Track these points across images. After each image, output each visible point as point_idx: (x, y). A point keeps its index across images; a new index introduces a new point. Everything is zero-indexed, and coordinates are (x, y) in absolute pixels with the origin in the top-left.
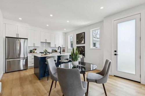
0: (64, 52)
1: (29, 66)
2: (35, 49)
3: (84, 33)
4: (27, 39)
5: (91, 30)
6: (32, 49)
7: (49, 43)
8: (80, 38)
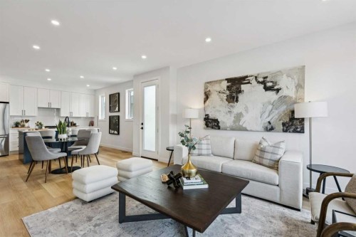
0: (93, 125)
1: (10, 150)
2: (27, 121)
3: (119, 94)
4: (8, 103)
5: (127, 91)
6: (19, 120)
7: (58, 110)
8: (115, 101)
